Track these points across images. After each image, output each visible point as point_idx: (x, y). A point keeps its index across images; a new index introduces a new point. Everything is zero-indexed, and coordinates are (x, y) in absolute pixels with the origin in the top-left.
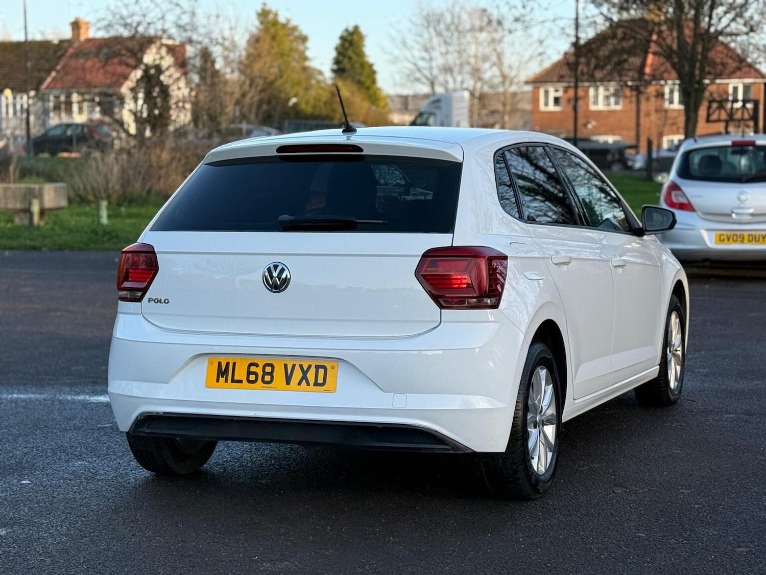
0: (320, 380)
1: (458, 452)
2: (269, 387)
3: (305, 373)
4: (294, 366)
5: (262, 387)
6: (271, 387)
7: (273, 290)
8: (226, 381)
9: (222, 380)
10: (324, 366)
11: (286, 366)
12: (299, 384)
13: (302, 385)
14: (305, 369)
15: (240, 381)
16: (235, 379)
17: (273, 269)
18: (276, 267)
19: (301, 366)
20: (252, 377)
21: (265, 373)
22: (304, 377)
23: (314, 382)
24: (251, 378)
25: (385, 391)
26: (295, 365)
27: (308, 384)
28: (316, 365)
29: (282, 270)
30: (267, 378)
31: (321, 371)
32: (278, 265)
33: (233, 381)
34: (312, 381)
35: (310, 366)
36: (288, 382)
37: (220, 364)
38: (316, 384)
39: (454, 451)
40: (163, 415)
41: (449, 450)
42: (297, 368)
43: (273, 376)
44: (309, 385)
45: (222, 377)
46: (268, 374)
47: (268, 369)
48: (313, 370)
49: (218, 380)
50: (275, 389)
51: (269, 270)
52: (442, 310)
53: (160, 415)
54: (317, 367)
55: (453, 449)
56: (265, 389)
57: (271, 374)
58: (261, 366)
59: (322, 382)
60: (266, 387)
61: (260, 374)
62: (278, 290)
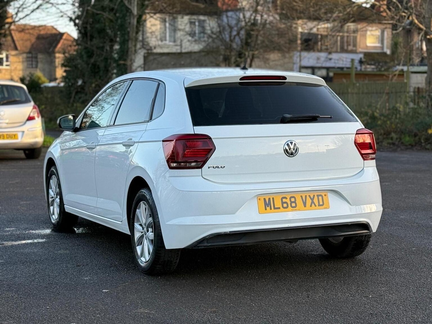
3: (312, 200)
5: (292, 210)
6: (297, 210)
7: (290, 156)
8: (271, 209)
9: (268, 208)
10: (321, 195)
12: (311, 206)
14: (312, 198)
15: (279, 208)
17: (290, 144)
19: (309, 196)
20: (285, 205)
21: (291, 202)
22: (313, 202)
24: (285, 206)
25: (352, 205)
26: (306, 196)
28: (317, 195)
29: (295, 145)
30: (293, 205)
31: (320, 198)
32: (292, 142)
33: (275, 208)
34: (317, 204)
35: (314, 196)
36: (305, 206)
37: (265, 199)
38: (319, 205)
40: (230, 233)
42: (308, 197)
44: (316, 206)
45: (268, 207)
46: (293, 202)
47: (293, 200)
48: (316, 197)
49: (266, 209)
50: (299, 210)
51: (288, 145)
52: (365, 161)
53: (228, 233)
54: (318, 196)
57: (295, 202)
58: (288, 198)
59: (322, 204)
60: (294, 210)
61: (289, 203)
62: (293, 156)
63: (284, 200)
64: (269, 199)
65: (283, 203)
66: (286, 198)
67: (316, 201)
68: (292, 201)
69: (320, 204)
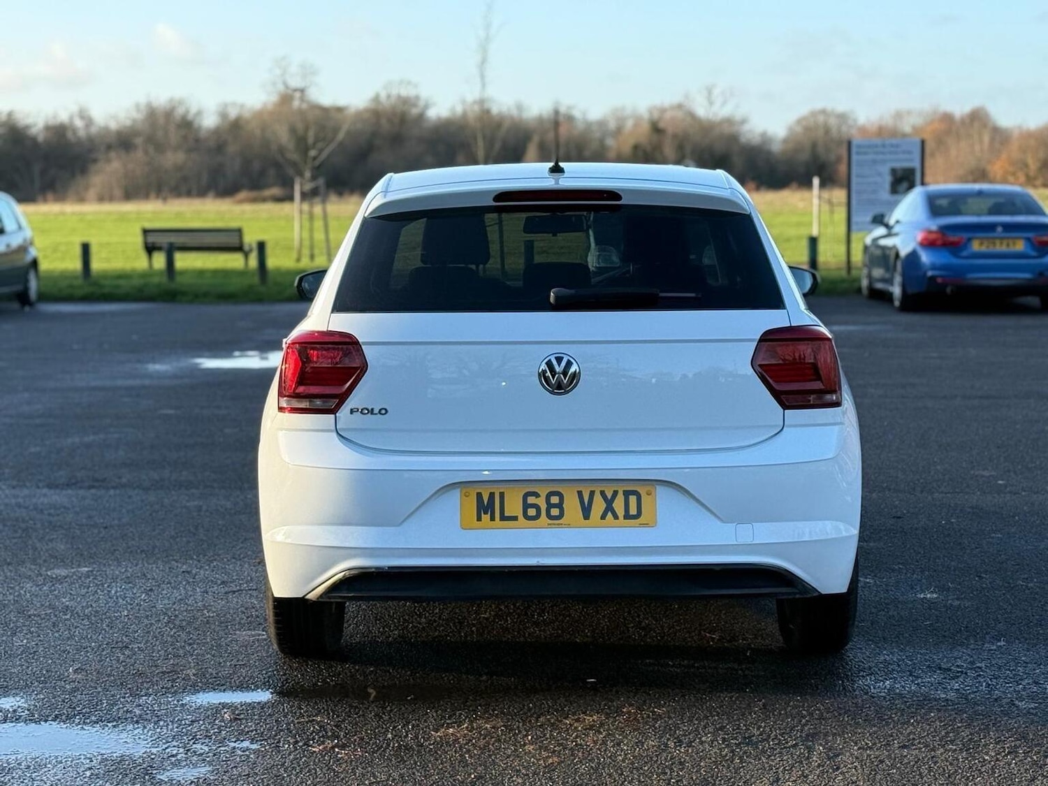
0: (633, 511)
1: (805, 596)
2: (558, 524)
3: (609, 502)
4: (592, 494)
5: (548, 524)
6: (562, 524)
7: (556, 391)
8: (493, 519)
9: (486, 517)
10: (636, 491)
11: (580, 493)
12: (603, 517)
13: (607, 518)
14: (609, 497)
15: (515, 518)
16: (506, 515)
17: (555, 362)
18: (559, 360)
19: (602, 493)
20: (532, 512)
21: (550, 506)
22: (609, 508)
23: (623, 513)
24: (530, 513)
25: (725, 520)
26: (594, 491)
27: (616, 517)
28: (624, 491)
29: (569, 364)
30: (555, 512)
31: (633, 499)
32: (563, 358)
33: (503, 518)
34: (621, 513)
35: (615, 493)
36: (586, 517)
37: (479, 496)
38: (627, 516)
39: (802, 594)
41: (795, 594)
42: (598, 498)
43: (563, 508)
44: (618, 519)
45: (486, 513)
46: (555, 506)
47: (555, 500)
48: (620, 497)
49: (479, 519)
50: (569, 526)
51: (549, 364)
52: (786, 411)
53: (383, 570)
54: (627, 494)
55: (800, 593)
56: (554, 526)
57: (560, 506)
58: (543, 496)
59: (635, 513)
60: (554, 524)
61: (544, 507)
62: (563, 391)
63: (531, 500)
64: (492, 495)
65: (526, 506)
66: (537, 495)
67: (619, 505)
68: (552, 502)
69: (631, 513)
